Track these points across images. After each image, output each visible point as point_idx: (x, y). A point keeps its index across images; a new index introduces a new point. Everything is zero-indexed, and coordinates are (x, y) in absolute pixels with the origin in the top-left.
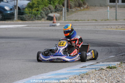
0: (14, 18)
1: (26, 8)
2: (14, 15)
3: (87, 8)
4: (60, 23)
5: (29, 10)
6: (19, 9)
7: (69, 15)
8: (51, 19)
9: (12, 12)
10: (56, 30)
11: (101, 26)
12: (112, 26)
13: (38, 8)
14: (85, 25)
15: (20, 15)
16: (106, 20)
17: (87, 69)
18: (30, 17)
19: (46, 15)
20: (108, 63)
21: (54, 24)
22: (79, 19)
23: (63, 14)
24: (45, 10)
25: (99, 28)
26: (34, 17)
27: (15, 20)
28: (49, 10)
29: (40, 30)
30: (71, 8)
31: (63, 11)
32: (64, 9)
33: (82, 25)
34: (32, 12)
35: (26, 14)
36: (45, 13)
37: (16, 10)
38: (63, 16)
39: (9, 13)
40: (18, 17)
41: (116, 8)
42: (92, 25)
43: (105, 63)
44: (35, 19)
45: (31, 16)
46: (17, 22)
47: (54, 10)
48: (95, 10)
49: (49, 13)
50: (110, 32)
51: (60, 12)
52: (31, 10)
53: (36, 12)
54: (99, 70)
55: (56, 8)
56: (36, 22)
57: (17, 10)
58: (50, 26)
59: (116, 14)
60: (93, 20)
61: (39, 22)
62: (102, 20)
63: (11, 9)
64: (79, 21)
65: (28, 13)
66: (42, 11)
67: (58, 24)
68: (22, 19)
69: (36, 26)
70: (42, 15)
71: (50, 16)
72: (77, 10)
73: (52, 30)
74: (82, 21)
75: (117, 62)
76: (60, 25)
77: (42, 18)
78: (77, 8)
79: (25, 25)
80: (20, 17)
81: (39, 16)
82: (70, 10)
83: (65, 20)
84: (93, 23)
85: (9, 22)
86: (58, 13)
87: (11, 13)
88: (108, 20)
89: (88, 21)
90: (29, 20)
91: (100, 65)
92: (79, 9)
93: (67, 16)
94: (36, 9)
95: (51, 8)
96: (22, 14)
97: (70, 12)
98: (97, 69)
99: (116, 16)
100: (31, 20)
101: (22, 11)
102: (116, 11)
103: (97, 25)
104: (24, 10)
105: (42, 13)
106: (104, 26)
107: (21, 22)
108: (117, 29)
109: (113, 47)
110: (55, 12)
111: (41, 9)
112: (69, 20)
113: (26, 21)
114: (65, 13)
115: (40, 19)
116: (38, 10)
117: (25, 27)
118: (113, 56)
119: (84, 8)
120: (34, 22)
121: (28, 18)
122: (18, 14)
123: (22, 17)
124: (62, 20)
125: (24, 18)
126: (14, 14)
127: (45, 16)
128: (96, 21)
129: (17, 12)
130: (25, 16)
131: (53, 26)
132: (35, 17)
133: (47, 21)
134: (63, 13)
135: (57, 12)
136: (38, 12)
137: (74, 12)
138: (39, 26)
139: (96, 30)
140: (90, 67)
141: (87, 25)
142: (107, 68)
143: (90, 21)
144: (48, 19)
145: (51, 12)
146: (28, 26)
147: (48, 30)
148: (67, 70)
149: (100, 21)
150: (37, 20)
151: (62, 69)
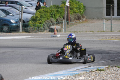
0: (19, 30)
1: (30, 21)
2: (19, 28)
3: (86, 21)
4: (61, 34)
5: (33, 23)
6: (24, 22)
7: (69, 27)
8: (52, 30)
9: (18, 25)
10: (56, 40)
11: (97, 37)
12: (107, 37)
13: (41, 21)
14: (83, 36)
15: (24, 27)
16: (102, 32)
17: (80, 71)
18: (33, 29)
19: (49, 27)
20: (98, 67)
21: (55, 35)
22: (78, 31)
23: (64, 27)
24: (47, 22)
25: (95, 39)
26: (37, 29)
27: (20, 32)
28: (51, 23)
29: (42, 41)
30: (71, 21)
31: (64, 23)
32: (64, 22)
33: (80, 36)
34: (35, 25)
35: (30, 26)
36: (48, 25)
37: (20, 23)
38: (64, 28)
39: (14, 26)
40: (23, 30)
41: (111, 21)
42: (89, 36)
43: (95, 67)
44: (38, 31)
45: (35, 28)
46: (22, 34)
47: (55, 23)
48: (93, 23)
49: (51, 25)
50: (104, 42)
51: (61, 24)
52: (35, 22)
53: (39, 24)
54: (89, 72)
55: (57, 21)
56: (39, 33)
57: (22, 23)
58: (52, 37)
59: (111, 26)
60: (90, 32)
61: (42, 33)
62: (99, 32)
63: (16, 22)
64: (78, 32)
65: (32, 26)
66: (44, 24)
67: (59, 36)
68: (27, 31)
69: (39, 37)
70: (45, 27)
71: (51, 28)
72: (76, 23)
73: (53, 41)
74: (81, 32)
75: (105, 66)
76: (60, 36)
77: (45, 30)
78: (76, 21)
79: (29, 37)
80: (25, 30)
81: (42, 28)
82: (70, 22)
83: (65, 32)
84: (90, 34)
85: (15, 34)
86: (59, 26)
87: (16, 26)
88: (104, 31)
89: (85, 33)
90: (33, 32)
91: (91, 68)
92: (78, 21)
93: (67, 28)
94: (39, 22)
95: (52, 21)
96: (26, 26)
97: (70, 25)
98: (88, 71)
99: (111, 28)
100: (35, 32)
101: (26, 24)
102: (111, 23)
103: (94, 36)
104: (28, 23)
105: (45, 25)
106: (100, 37)
107: (25, 33)
108: (111, 39)
109: (105, 54)
110: (57, 24)
111: (43, 22)
112: (69, 32)
113: (29, 32)
114: (65, 25)
115: (42, 30)
116: (41, 23)
117: (29, 38)
118: (103, 61)
119: (83, 21)
120: (37, 33)
121: (32, 30)
122: (23, 27)
123: (26, 29)
124: (63, 32)
125: (28, 30)
126: (19, 26)
127: (47, 28)
128: (93, 32)
129: (22, 24)
130: (29, 29)
131: (54, 37)
132: (39, 29)
133: (49, 33)
134: (64, 25)
135: (58, 24)
136: (41, 24)
137: (74, 24)
138: (41, 37)
139: (92, 40)
140: (82, 70)
141: (85, 36)
142: (96, 70)
143: (87, 33)
144: (49, 31)
145: (53, 25)
146: (32, 37)
147: (49, 41)
148: (63, 72)
149: (97, 32)
150: (40, 32)
151: (59, 71)
